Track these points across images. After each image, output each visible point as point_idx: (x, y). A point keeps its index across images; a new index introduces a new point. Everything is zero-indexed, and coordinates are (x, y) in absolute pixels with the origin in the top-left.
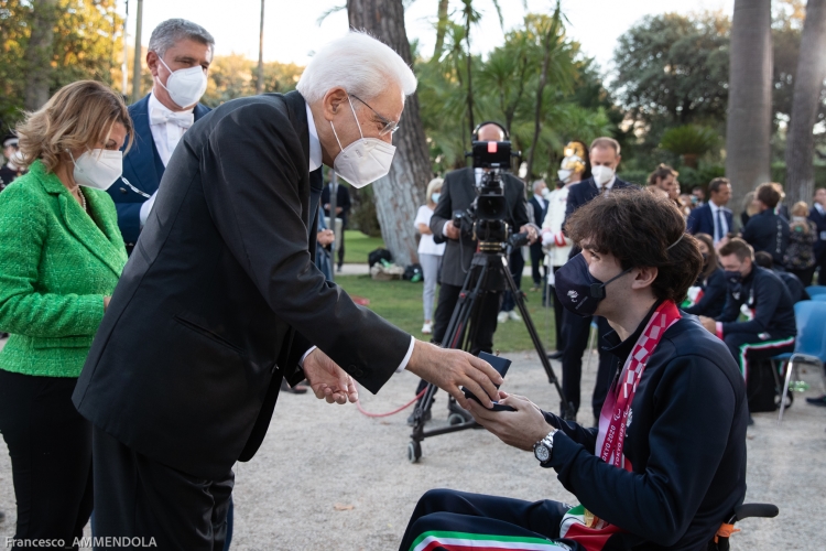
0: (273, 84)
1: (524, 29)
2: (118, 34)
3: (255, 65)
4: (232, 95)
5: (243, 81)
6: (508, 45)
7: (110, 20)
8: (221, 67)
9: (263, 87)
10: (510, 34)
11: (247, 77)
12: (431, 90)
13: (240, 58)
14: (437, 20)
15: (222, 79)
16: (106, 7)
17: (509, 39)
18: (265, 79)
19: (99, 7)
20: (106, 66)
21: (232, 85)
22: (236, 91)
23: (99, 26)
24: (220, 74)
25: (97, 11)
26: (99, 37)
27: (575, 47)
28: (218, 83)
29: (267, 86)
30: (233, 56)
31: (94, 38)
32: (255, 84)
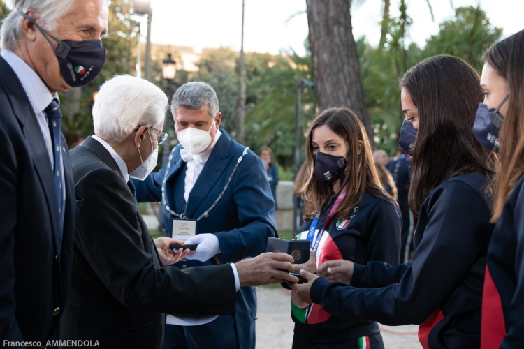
0: (252, 69)
1: (454, 19)
2: (133, 35)
3: (238, 55)
4: (221, 80)
5: (229, 67)
6: (442, 32)
7: (128, 24)
8: (213, 57)
9: (244, 73)
10: (443, 24)
11: (232, 64)
12: (377, 76)
13: (226, 50)
14: (381, 19)
15: (213, 67)
16: (124, 14)
17: (443, 28)
18: (246, 66)
19: (119, 15)
20: (124, 60)
21: (221, 71)
22: (223, 76)
23: (120, 29)
24: (212, 63)
25: (118, 18)
26: (120, 37)
27: (499, 32)
28: (210, 70)
29: (248, 71)
30: (221, 49)
31: (115, 38)
32: (238, 70)
